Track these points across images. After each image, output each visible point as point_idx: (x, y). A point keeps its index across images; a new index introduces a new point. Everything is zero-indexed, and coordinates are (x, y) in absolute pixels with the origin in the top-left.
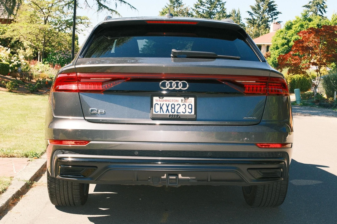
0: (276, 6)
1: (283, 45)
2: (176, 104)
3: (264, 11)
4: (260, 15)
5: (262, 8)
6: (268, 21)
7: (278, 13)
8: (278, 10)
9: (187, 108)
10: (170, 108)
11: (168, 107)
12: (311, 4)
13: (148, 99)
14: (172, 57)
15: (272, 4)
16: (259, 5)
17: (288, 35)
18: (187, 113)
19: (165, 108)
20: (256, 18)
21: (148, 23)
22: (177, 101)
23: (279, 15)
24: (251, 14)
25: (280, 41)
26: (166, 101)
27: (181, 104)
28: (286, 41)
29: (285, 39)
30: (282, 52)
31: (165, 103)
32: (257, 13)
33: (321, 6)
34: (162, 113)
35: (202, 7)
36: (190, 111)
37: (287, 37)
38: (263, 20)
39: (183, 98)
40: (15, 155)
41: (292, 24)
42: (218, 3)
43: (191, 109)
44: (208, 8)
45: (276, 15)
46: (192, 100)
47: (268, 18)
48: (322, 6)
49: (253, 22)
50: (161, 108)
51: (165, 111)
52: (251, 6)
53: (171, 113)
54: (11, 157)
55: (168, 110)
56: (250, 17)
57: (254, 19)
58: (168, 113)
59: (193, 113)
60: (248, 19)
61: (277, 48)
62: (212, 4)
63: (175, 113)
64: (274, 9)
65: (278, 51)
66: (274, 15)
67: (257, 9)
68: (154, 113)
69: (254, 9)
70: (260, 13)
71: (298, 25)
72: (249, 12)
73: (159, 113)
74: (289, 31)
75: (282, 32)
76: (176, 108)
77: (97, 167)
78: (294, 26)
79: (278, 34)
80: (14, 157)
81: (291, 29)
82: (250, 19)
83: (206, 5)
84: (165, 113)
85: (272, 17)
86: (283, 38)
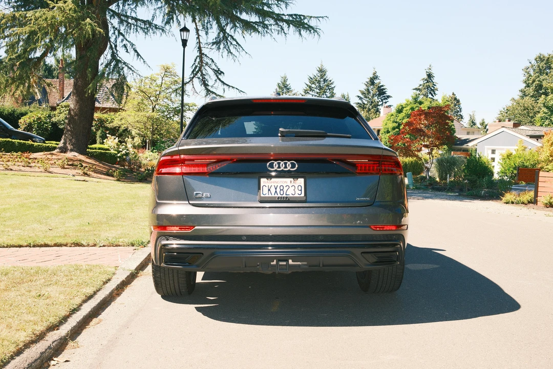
0: (386, 90)
1: (394, 129)
2: (284, 185)
3: (373, 95)
4: (370, 99)
5: (372, 92)
6: (378, 105)
7: (389, 97)
8: (388, 93)
9: (296, 190)
10: (278, 190)
11: (276, 189)
12: (421, 87)
13: (255, 181)
14: (280, 136)
15: (382, 88)
16: (368, 90)
17: (399, 118)
18: (297, 195)
19: (273, 190)
20: (366, 102)
21: (254, 102)
22: (285, 182)
23: (389, 100)
24: (361, 98)
25: (391, 125)
26: (274, 182)
27: (290, 186)
28: (396, 125)
29: (396, 122)
30: (392, 136)
31: (273, 185)
32: (366, 97)
33: (431, 89)
34: (270, 195)
35: (311, 93)
36: (300, 192)
37: (398, 120)
38: (373, 104)
39: (292, 179)
40: (121, 244)
41: (403, 108)
42: (327, 88)
43: (301, 190)
44: (317, 93)
45: (386, 99)
46: (301, 181)
47: (378, 102)
48: (433, 88)
49: (363, 106)
50: (269, 190)
51: (273, 193)
52: (360, 91)
53: (279, 195)
54: (116, 246)
55: (276, 192)
56: (360, 102)
57: (364, 103)
58: (276, 195)
59: (303, 195)
60: (358, 103)
61: (388, 132)
62: (321, 89)
63: (284, 195)
64: (384, 93)
65: (389, 134)
66: (385, 99)
67: (366, 93)
68: (262, 195)
69: (363, 93)
70: (370, 97)
71: (408, 108)
72: (358, 97)
73: (267, 195)
74: (399, 115)
75: (392, 115)
76: (285, 190)
77: (203, 254)
78: (405, 109)
79: (389, 118)
80: (120, 246)
81: (402, 112)
82: (360, 104)
83: (315, 90)
84: (273, 195)
85: (382, 101)
86: (394, 122)
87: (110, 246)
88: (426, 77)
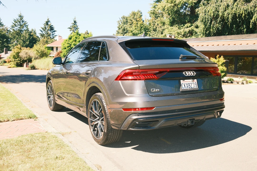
0: (54, 28)
1: (68, 47)
2: (190, 83)
3: (48, 30)
4: (46, 32)
5: (47, 28)
6: (50, 35)
7: (55, 31)
8: (55, 29)
9: (195, 85)
10: (188, 85)
11: (187, 85)
12: (71, 27)
14: (180, 59)
15: (52, 27)
16: (45, 27)
18: (195, 87)
19: (186, 86)
20: (44, 33)
21: (153, 40)
22: (190, 81)
23: (56, 32)
24: (42, 31)
25: (66, 45)
26: (186, 82)
27: (192, 83)
28: (69, 45)
29: (69, 44)
30: (68, 50)
31: (186, 83)
32: (45, 31)
33: (76, 28)
34: (185, 88)
35: (15, 27)
36: (196, 86)
37: (70, 43)
38: (48, 34)
39: (192, 80)
40: (23, 118)
42: (24, 25)
43: (196, 85)
44: (19, 28)
45: (54, 32)
46: (196, 80)
47: (50, 33)
48: (77, 28)
49: (43, 35)
50: (185, 86)
51: (186, 87)
52: (41, 27)
54: (21, 119)
55: (187, 86)
56: (41, 33)
57: (43, 34)
58: (188, 88)
60: (41, 34)
61: (65, 48)
62: (21, 26)
63: (191, 88)
64: (53, 29)
65: (66, 50)
66: (53, 32)
67: (44, 29)
68: (182, 89)
69: (43, 29)
70: (46, 31)
71: (74, 37)
72: (41, 30)
73: (184, 88)
74: (70, 40)
75: (67, 40)
76: (190, 85)
78: (72, 38)
79: (65, 42)
80: (23, 119)
81: (71, 39)
82: (42, 34)
83: (18, 26)
84: (186, 88)
85: (52, 33)
86: (68, 44)
87: (17, 120)
88: (73, 22)
